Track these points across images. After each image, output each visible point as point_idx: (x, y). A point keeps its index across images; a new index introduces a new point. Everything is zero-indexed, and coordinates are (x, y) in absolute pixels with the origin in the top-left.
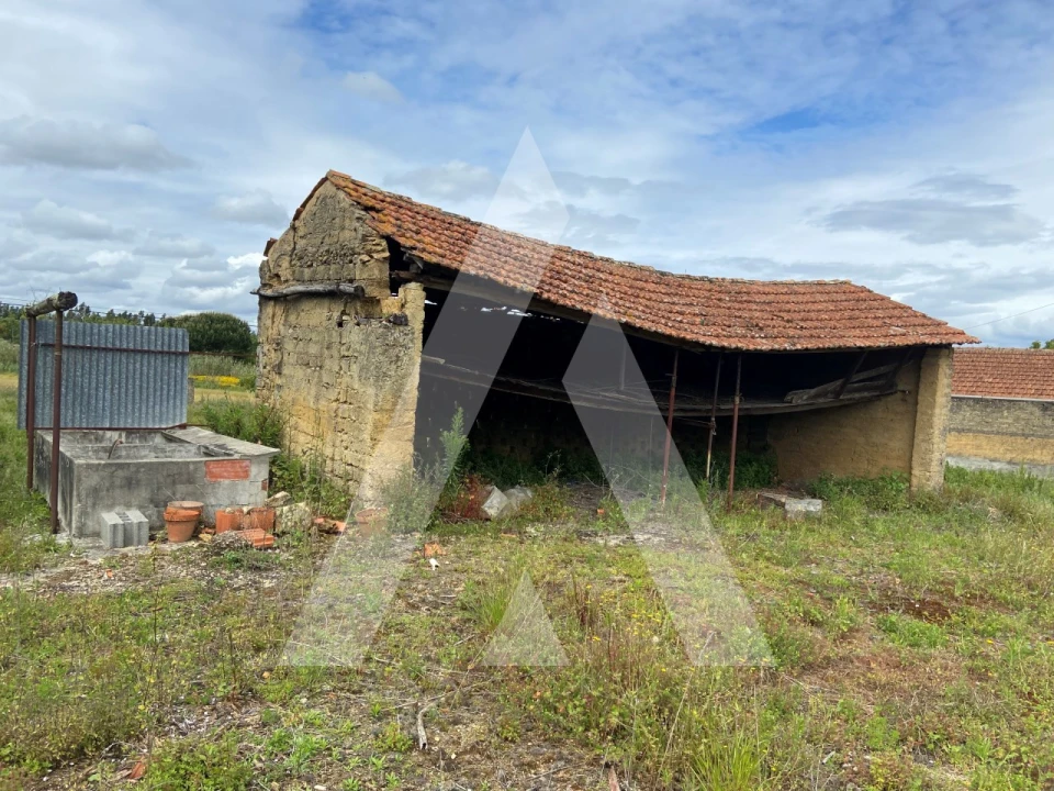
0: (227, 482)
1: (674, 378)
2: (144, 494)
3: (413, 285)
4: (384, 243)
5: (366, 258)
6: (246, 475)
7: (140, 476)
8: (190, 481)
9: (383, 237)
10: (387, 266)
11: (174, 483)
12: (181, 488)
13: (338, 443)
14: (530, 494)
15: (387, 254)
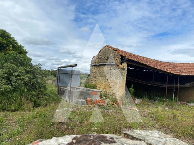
0: (94, 95)
1: (167, 80)
2: (83, 97)
3: (125, 63)
4: (120, 56)
5: (117, 58)
6: (97, 94)
7: (83, 94)
8: (89, 95)
9: (120, 55)
10: (120, 60)
11: (87, 95)
12: (88, 96)
13: (110, 89)
14: (141, 100)
15: (121, 58)
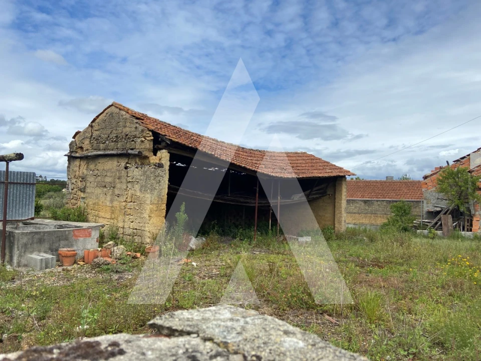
0: (82, 239)
1: (258, 189)
2: (46, 246)
3: (164, 151)
4: (151, 133)
5: (144, 139)
6: (90, 236)
7: (45, 237)
8: (66, 239)
9: (150, 131)
10: (152, 143)
11: (59, 240)
12: (62, 243)
13: (126, 220)
14: (204, 239)
15: (152, 138)
